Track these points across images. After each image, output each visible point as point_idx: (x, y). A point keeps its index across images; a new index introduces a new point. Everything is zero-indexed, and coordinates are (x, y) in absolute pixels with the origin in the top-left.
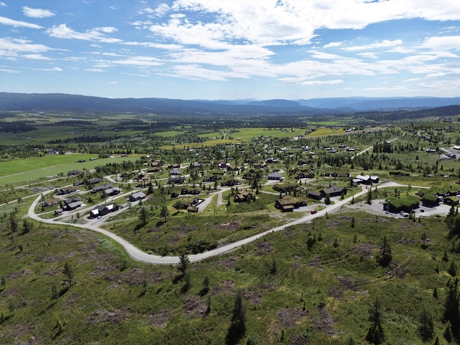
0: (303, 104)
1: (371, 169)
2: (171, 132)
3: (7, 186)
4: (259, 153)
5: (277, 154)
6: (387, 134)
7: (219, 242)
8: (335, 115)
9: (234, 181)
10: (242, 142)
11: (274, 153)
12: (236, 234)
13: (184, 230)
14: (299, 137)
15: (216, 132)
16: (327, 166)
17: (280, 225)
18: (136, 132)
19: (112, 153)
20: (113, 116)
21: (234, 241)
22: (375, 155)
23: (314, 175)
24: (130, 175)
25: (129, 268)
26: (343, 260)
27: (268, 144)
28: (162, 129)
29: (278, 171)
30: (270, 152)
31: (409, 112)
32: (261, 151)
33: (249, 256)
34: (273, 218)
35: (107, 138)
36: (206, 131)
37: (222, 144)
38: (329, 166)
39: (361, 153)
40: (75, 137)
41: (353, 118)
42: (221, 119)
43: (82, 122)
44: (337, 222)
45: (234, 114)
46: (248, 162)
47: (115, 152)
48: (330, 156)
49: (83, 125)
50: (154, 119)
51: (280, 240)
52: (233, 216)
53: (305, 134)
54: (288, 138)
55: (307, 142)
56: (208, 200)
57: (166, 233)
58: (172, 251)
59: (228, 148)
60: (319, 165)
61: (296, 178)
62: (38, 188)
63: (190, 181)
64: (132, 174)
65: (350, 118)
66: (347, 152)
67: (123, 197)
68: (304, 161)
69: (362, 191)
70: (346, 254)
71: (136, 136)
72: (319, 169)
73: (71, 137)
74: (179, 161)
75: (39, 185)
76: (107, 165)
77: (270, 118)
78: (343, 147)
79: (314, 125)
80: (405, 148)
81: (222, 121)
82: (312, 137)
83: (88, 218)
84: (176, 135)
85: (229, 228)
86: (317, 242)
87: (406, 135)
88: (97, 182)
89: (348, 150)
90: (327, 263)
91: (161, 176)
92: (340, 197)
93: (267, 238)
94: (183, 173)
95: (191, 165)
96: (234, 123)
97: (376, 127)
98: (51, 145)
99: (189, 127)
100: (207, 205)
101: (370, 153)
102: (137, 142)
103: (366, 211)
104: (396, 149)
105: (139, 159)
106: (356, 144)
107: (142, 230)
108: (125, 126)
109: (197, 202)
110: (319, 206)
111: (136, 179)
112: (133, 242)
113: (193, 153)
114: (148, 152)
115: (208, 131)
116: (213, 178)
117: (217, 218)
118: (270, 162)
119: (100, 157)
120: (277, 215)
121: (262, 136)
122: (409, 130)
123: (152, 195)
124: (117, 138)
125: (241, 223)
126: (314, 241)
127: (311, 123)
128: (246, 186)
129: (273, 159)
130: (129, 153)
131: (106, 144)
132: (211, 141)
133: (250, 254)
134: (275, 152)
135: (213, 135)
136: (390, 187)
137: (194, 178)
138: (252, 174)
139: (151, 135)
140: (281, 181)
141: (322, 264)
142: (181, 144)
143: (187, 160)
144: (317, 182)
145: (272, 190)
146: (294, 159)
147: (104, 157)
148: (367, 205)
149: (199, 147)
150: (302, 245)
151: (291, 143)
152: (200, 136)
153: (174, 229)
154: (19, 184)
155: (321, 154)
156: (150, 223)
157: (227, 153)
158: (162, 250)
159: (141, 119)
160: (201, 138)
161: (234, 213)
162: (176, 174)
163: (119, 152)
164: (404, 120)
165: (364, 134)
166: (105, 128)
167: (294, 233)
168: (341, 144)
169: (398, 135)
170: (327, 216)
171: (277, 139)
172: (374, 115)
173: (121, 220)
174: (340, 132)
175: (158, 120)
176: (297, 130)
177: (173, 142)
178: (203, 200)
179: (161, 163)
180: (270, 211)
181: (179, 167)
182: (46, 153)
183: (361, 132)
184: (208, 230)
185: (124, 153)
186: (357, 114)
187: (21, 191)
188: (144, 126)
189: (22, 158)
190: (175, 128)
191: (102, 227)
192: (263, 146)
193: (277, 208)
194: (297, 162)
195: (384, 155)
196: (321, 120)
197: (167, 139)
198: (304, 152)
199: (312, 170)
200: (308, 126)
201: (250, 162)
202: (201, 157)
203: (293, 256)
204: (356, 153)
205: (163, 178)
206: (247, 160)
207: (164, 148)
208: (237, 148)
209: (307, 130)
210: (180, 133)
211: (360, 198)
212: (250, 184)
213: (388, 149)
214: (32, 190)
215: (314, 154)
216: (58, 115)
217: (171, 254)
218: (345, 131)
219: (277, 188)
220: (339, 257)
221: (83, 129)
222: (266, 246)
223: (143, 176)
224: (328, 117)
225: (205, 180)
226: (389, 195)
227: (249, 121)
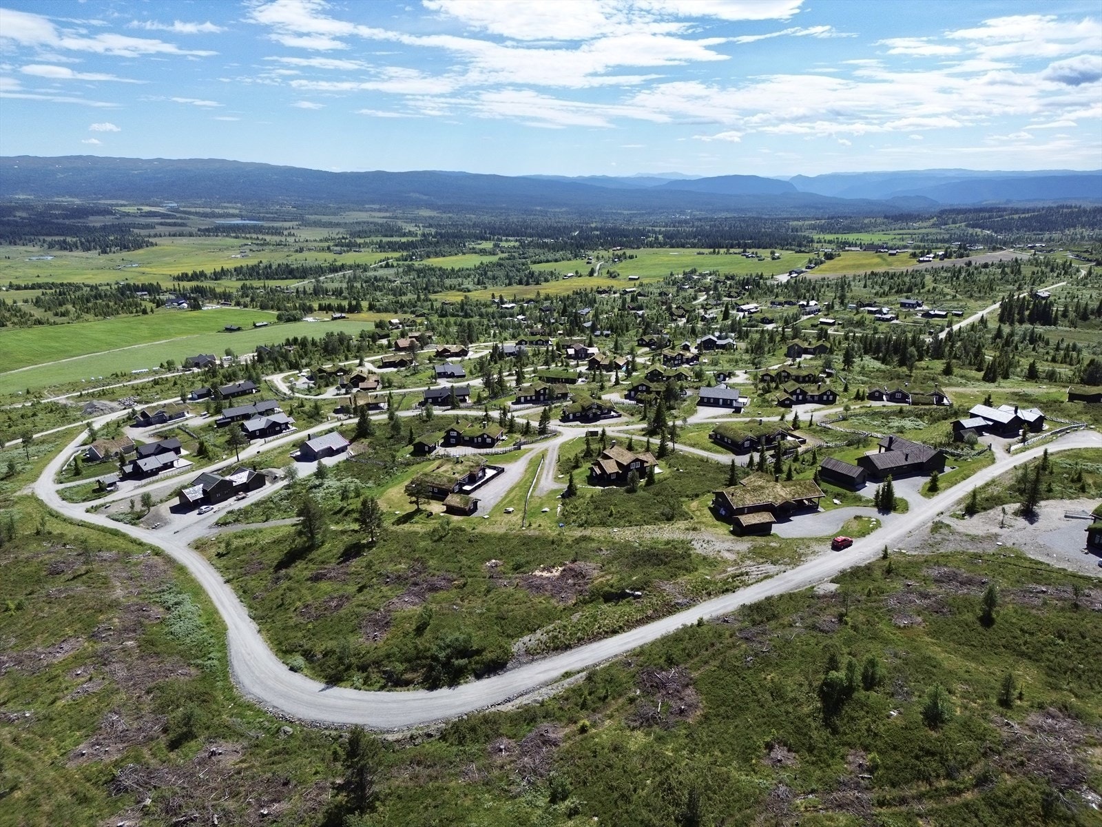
0: (800, 188)
1: (1006, 377)
2: (467, 256)
3: (28, 392)
4: (683, 316)
5: (729, 322)
6: (1035, 269)
7: (517, 646)
8: (886, 217)
9: (599, 407)
10: (641, 285)
11: (721, 317)
12: (577, 615)
13: (416, 584)
14: (790, 273)
15: (576, 257)
16: (871, 363)
17: (727, 590)
18: (383, 255)
19: (310, 310)
20: (334, 214)
21: (568, 647)
22: (1006, 329)
23: (835, 395)
24: (330, 374)
25: (201, 739)
26: (968, 796)
27: (707, 294)
28: (447, 248)
29: (730, 375)
30: (712, 313)
31: (1085, 211)
32: (687, 311)
33: (608, 722)
34: (705, 558)
35: (311, 268)
36: (550, 256)
37: (589, 290)
38: (878, 364)
39: (964, 323)
40: (238, 265)
41: (934, 225)
42: (593, 225)
43: (259, 230)
44: (924, 596)
45: (625, 212)
46: (648, 345)
47: (320, 305)
48: (876, 331)
49: (260, 237)
50: (431, 222)
51: (721, 667)
52: (578, 541)
53: (808, 267)
54: (761, 277)
55: (812, 289)
56: (515, 471)
57: (360, 590)
58: (363, 668)
59: (601, 303)
60: (848, 360)
61: (782, 404)
62: (95, 402)
63: (479, 401)
64: (338, 371)
65: (925, 224)
66: (924, 320)
67: (288, 444)
68: (806, 345)
69: (993, 461)
70: (978, 768)
71: (381, 267)
72: (850, 371)
73: (230, 265)
74: (468, 336)
75: (103, 394)
76: (288, 343)
77: (717, 223)
78: (913, 306)
79: (830, 242)
80: (1092, 313)
81: (596, 229)
82: (827, 275)
83: (174, 510)
84: (478, 264)
85: (557, 588)
86: (860, 694)
87: (1090, 273)
88: (244, 393)
89: (926, 315)
90: (903, 801)
91: (411, 378)
92: (922, 481)
93: (676, 653)
94: (471, 373)
95: (495, 348)
96: (624, 234)
97: (1001, 249)
98: (176, 283)
99: (512, 244)
100: (507, 488)
101: (993, 325)
102: (381, 279)
103: (1024, 549)
104: (1065, 315)
105: (370, 327)
106: (949, 297)
107: (300, 570)
108: (359, 241)
109: (481, 478)
110: (857, 518)
111: (343, 386)
112: (260, 613)
113: (512, 316)
114: (399, 307)
115: (559, 255)
116: (544, 394)
117: (527, 542)
118: (709, 345)
119: (279, 318)
120: (718, 546)
121: (694, 272)
122: (1097, 260)
123: (366, 441)
124: (334, 269)
125: (596, 573)
126: (849, 690)
127: (821, 236)
128: (633, 423)
129: (719, 338)
130: (354, 309)
131: (307, 284)
132: (561, 282)
133: (611, 717)
134: (726, 316)
135: (567, 267)
136: (1086, 449)
137: (496, 389)
138: (654, 386)
139: (417, 264)
140: (738, 410)
141: (881, 804)
142: (486, 288)
143: (489, 334)
144: (845, 419)
145: (708, 442)
146: (778, 339)
147: (288, 320)
148: (1022, 522)
149: (529, 297)
150: (802, 698)
151: (770, 290)
152: (536, 268)
153: (385, 578)
154: (57, 389)
155: (850, 322)
156: (327, 546)
157: (596, 316)
158: (332, 661)
159: (400, 223)
160: (536, 274)
161: (581, 526)
162: (452, 376)
163: (330, 305)
164: (1072, 230)
165: (971, 269)
166: (310, 245)
167: (774, 633)
168: (908, 298)
169: (1066, 273)
170: (888, 565)
171: (732, 278)
172: (990, 218)
173: (254, 526)
174: (903, 264)
175: (440, 226)
176: (785, 255)
177: (468, 284)
178: (501, 471)
179: (423, 341)
180: (694, 529)
181: (463, 353)
182: (159, 304)
183: (960, 263)
184: (488, 591)
185: (340, 309)
186: (945, 216)
187: (51, 411)
188: (404, 240)
189: (100, 317)
190: (478, 246)
191: (199, 546)
192: (695, 298)
193: (718, 517)
194: (785, 349)
195: (1033, 332)
196: (849, 229)
197: (453, 273)
198: (805, 317)
199: (829, 375)
200: (815, 245)
201: (653, 344)
202: (527, 326)
203: (770, 747)
204: (950, 325)
205: (415, 385)
206: (646, 338)
207: (440, 298)
208: (624, 301)
209: (812, 256)
210: (487, 259)
211: (995, 491)
212: (643, 419)
213: (1042, 313)
214: (80, 409)
215: (833, 324)
216: (208, 210)
217: (358, 678)
218: (915, 261)
219: (722, 437)
220: (949, 776)
221: (261, 245)
222: (672, 686)
223: (363, 379)
224: (866, 221)
225: (522, 399)
226: (1090, 481)
227: (663, 229)
